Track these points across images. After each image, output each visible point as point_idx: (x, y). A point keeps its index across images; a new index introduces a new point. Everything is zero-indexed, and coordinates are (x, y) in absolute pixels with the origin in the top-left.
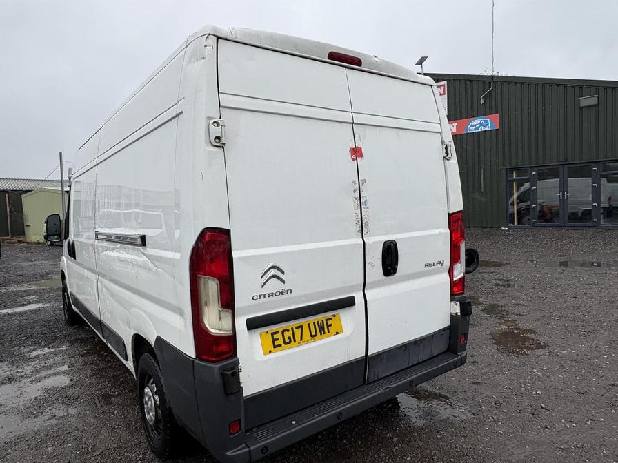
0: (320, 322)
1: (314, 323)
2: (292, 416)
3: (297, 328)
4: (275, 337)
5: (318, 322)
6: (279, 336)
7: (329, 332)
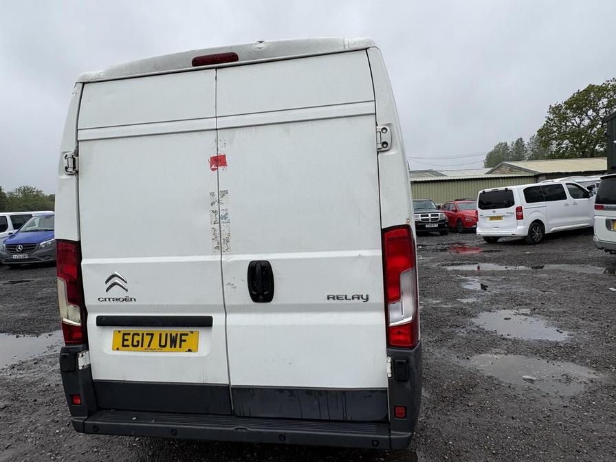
0: (174, 335)
1: (167, 335)
2: (137, 413)
3: (147, 334)
4: (126, 337)
5: (171, 334)
6: (130, 338)
7: (180, 347)
